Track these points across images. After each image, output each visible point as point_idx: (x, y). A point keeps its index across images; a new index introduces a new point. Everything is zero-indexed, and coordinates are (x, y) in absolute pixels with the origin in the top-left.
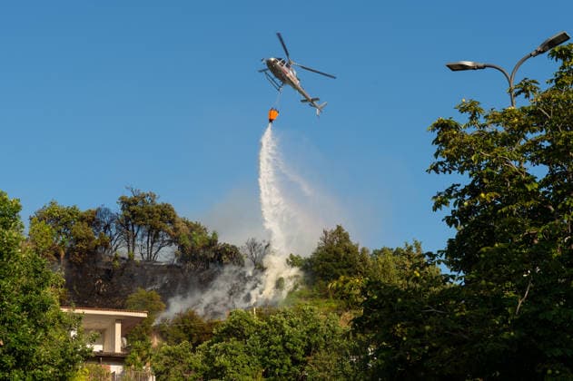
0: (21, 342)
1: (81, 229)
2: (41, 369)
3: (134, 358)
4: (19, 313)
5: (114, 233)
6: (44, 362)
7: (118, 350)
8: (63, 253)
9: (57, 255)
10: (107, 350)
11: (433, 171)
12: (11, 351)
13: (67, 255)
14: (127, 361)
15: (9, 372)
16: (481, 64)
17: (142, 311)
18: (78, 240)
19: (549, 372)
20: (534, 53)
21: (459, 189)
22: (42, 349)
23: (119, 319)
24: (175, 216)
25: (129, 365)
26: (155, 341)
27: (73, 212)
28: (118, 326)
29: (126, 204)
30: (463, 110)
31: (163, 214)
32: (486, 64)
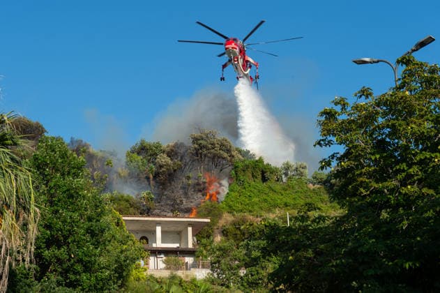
0: (86, 256)
1: (163, 159)
2: (101, 272)
3: (202, 252)
4: (84, 235)
5: (188, 161)
6: (104, 268)
7: (190, 246)
8: (151, 176)
9: (148, 178)
10: (183, 246)
11: (318, 146)
12: (80, 261)
13: (155, 177)
14: (196, 253)
15: (80, 275)
16: (376, 60)
17: (206, 218)
18: (161, 167)
19: (365, 285)
20: (410, 51)
21: (339, 156)
22: (102, 259)
23: (190, 224)
24: (230, 147)
25: (198, 257)
26: (218, 238)
27: (158, 146)
28: (190, 229)
29: (195, 140)
30: (336, 104)
31: (222, 145)
32: (380, 59)
